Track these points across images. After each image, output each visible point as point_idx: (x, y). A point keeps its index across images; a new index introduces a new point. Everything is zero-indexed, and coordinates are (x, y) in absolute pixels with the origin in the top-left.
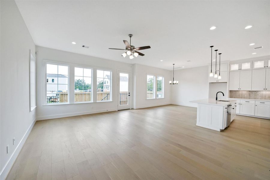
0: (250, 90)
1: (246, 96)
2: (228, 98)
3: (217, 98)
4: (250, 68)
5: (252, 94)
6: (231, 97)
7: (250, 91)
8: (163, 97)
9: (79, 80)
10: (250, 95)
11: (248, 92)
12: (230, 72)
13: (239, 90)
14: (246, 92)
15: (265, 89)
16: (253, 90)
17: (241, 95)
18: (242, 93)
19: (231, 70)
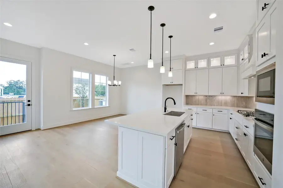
0: (207, 94)
1: (202, 102)
2: (184, 105)
3: (165, 109)
4: (206, 66)
5: (209, 100)
6: (187, 103)
7: (206, 96)
8: (108, 106)
9: (19, 81)
10: (206, 101)
11: (205, 97)
12: (186, 71)
13: (195, 94)
14: (202, 97)
15: (222, 94)
16: (210, 94)
17: (197, 101)
18: (198, 98)
19: (187, 68)
